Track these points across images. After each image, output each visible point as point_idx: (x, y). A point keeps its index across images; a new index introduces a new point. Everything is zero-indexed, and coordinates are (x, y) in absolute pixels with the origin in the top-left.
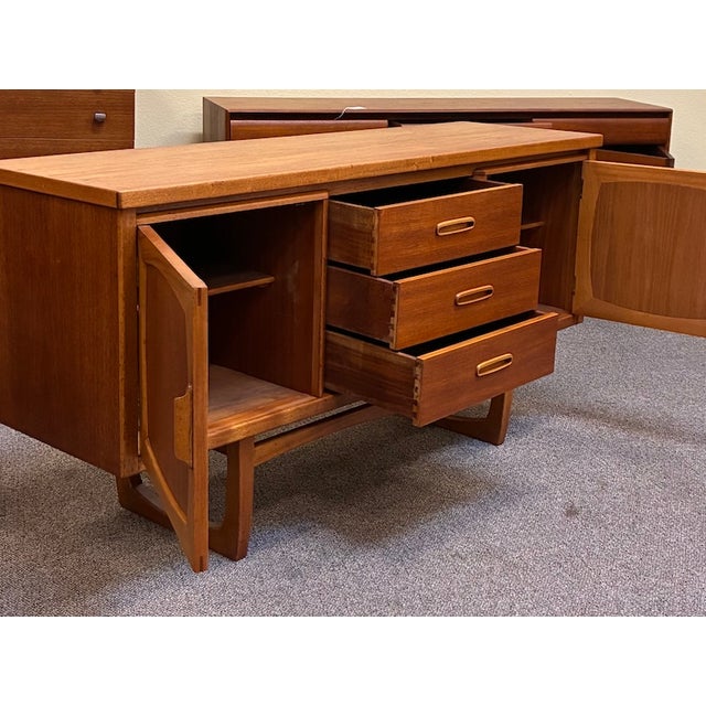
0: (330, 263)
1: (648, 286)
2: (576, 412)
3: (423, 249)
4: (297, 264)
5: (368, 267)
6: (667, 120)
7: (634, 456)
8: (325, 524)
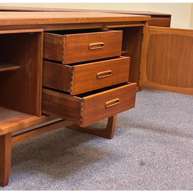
0: (44, 59)
1: (169, 76)
2: (139, 126)
3: (84, 54)
4: (30, 60)
5: (61, 61)
6: (168, 19)
7: (164, 142)
8: (42, 171)
